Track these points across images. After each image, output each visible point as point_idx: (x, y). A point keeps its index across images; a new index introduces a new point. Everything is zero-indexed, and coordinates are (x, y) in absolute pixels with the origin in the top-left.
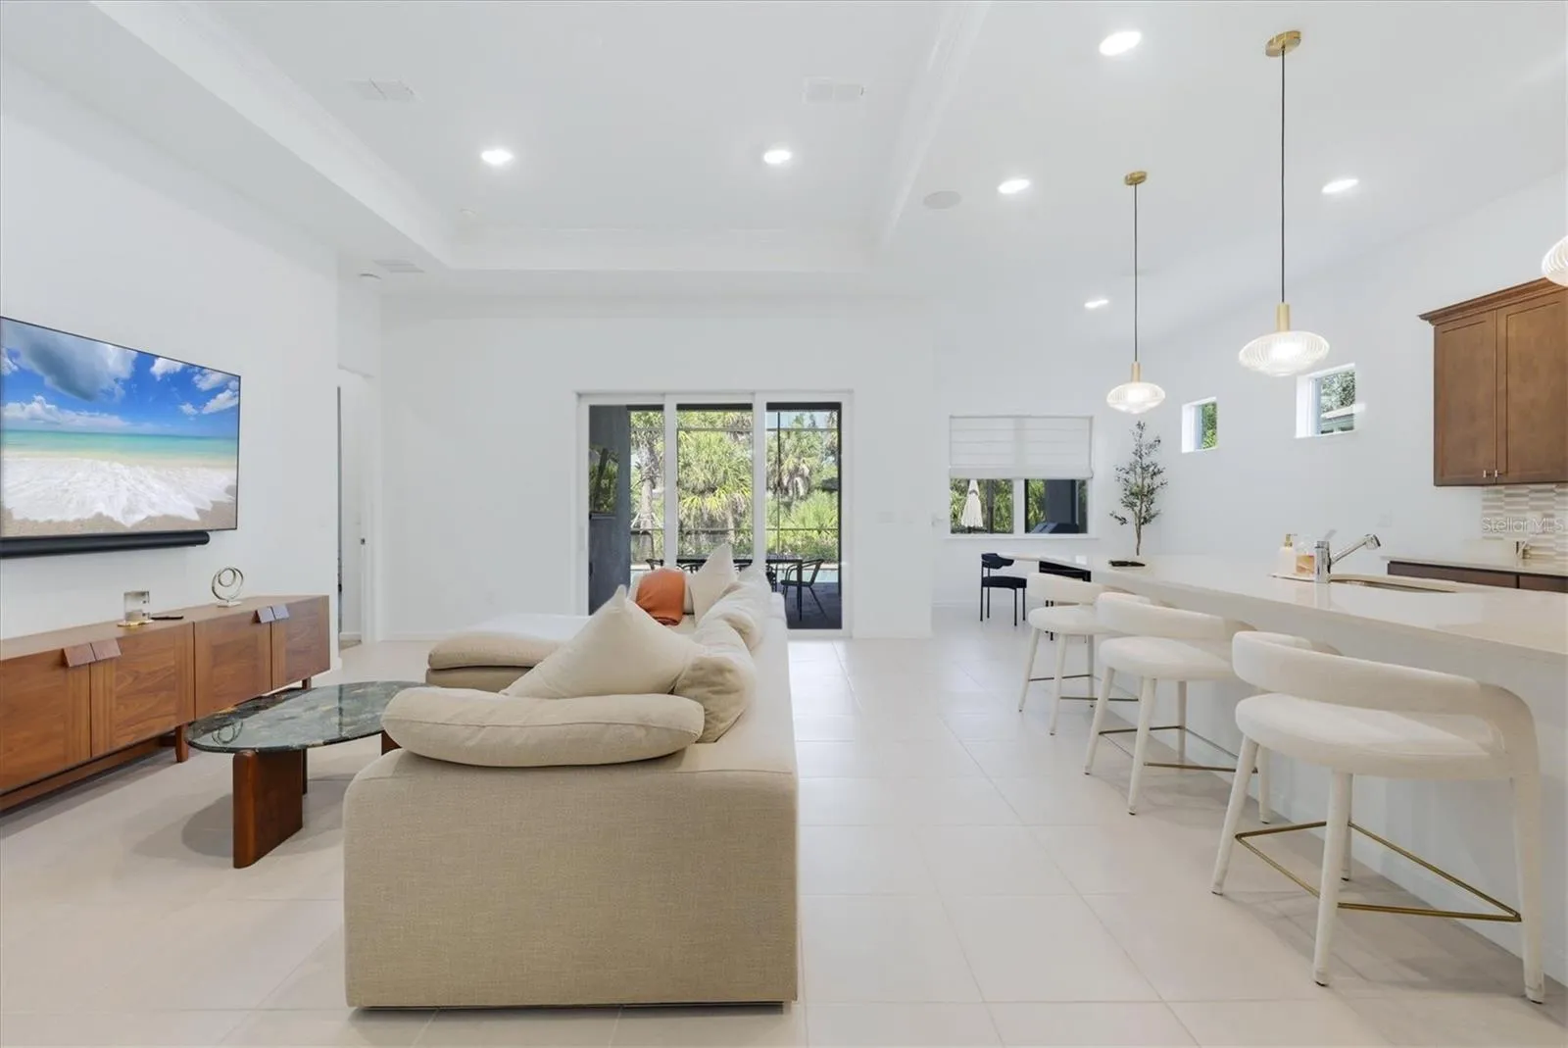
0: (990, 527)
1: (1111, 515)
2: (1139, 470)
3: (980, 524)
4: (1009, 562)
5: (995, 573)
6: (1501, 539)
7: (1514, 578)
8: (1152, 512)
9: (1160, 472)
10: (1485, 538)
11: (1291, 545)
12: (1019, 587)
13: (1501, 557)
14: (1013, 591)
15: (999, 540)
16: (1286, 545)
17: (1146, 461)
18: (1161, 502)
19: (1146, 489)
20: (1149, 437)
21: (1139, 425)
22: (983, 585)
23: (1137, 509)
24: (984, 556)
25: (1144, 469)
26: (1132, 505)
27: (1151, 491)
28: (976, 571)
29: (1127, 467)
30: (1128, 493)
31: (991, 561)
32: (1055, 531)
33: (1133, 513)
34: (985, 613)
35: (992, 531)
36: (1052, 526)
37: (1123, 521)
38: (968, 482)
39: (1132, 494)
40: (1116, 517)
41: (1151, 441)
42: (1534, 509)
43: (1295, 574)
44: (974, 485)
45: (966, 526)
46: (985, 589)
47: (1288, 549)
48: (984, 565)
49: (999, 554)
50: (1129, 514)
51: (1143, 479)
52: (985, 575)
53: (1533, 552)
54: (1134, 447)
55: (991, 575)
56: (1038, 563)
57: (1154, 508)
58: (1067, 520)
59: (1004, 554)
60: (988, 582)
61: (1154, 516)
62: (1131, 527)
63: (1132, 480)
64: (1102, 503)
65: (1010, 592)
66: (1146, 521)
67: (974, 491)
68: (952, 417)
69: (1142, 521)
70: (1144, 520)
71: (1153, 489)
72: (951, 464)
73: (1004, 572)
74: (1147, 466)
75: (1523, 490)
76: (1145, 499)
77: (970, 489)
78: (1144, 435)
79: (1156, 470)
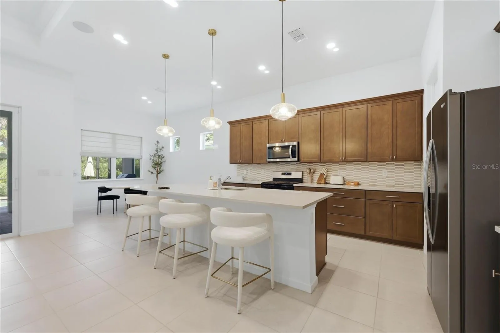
0: (98, 177)
1: (148, 171)
2: (157, 156)
3: (93, 175)
4: (110, 190)
5: (104, 194)
6: (240, 176)
7: (244, 185)
8: (161, 170)
9: (163, 157)
10: (237, 176)
11: (211, 179)
12: (115, 199)
13: (240, 181)
14: (113, 201)
15: (103, 181)
16: (210, 180)
17: (160, 154)
18: (165, 167)
19: (159, 163)
20: (160, 146)
21: (157, 142)
22: (99, 200)
23: (156, 169)
24: (99, 188)
25: (159, 156)
26: (155, 168)
27: (161, 163)
28: (95, 194)
29: (154, 155)
30: (153, 164)
31: (102, 189)
32: (127, 177)
33: (155, 170)
34: (99, 211)
35: (99, 178)
36: (126, 175)
37: (152, 173)
38: (88, 158)
39: (155, 164)
40: (150, 172)
41: (161, 147)
42: (245, 169)
43: (213, 188)
44: (90, 159)
45: (87, 176)
46: (100, 201)
47: (211, 181)
48: (99, 191)
49: (106, 187)
50: (154, 171)
51: (158, 159)
52: (100, 195)
53: (245, 179)
54: (155, 149)
55: (102, 195)
56: (124, 189)
57: (162, 169)
58: (131, 173)
59: (107, 186)
60: (100, 198)
61: (161, 171)
62: (155, 175)
63: (155, 160)
64: (145, 167)
65: (111, 201)
66: (160, 173)
67: (90, 162)
68: (82, 130)
69: (158, 173)
70: (159, 172)
71: (162, 163)
72: (81, 150)
73: (109, 193)
74: (160, 155)
75: (244, 165)
76: (159, 166)
77: (88, 161)
78: (159, 145)
79: (162, 157)
